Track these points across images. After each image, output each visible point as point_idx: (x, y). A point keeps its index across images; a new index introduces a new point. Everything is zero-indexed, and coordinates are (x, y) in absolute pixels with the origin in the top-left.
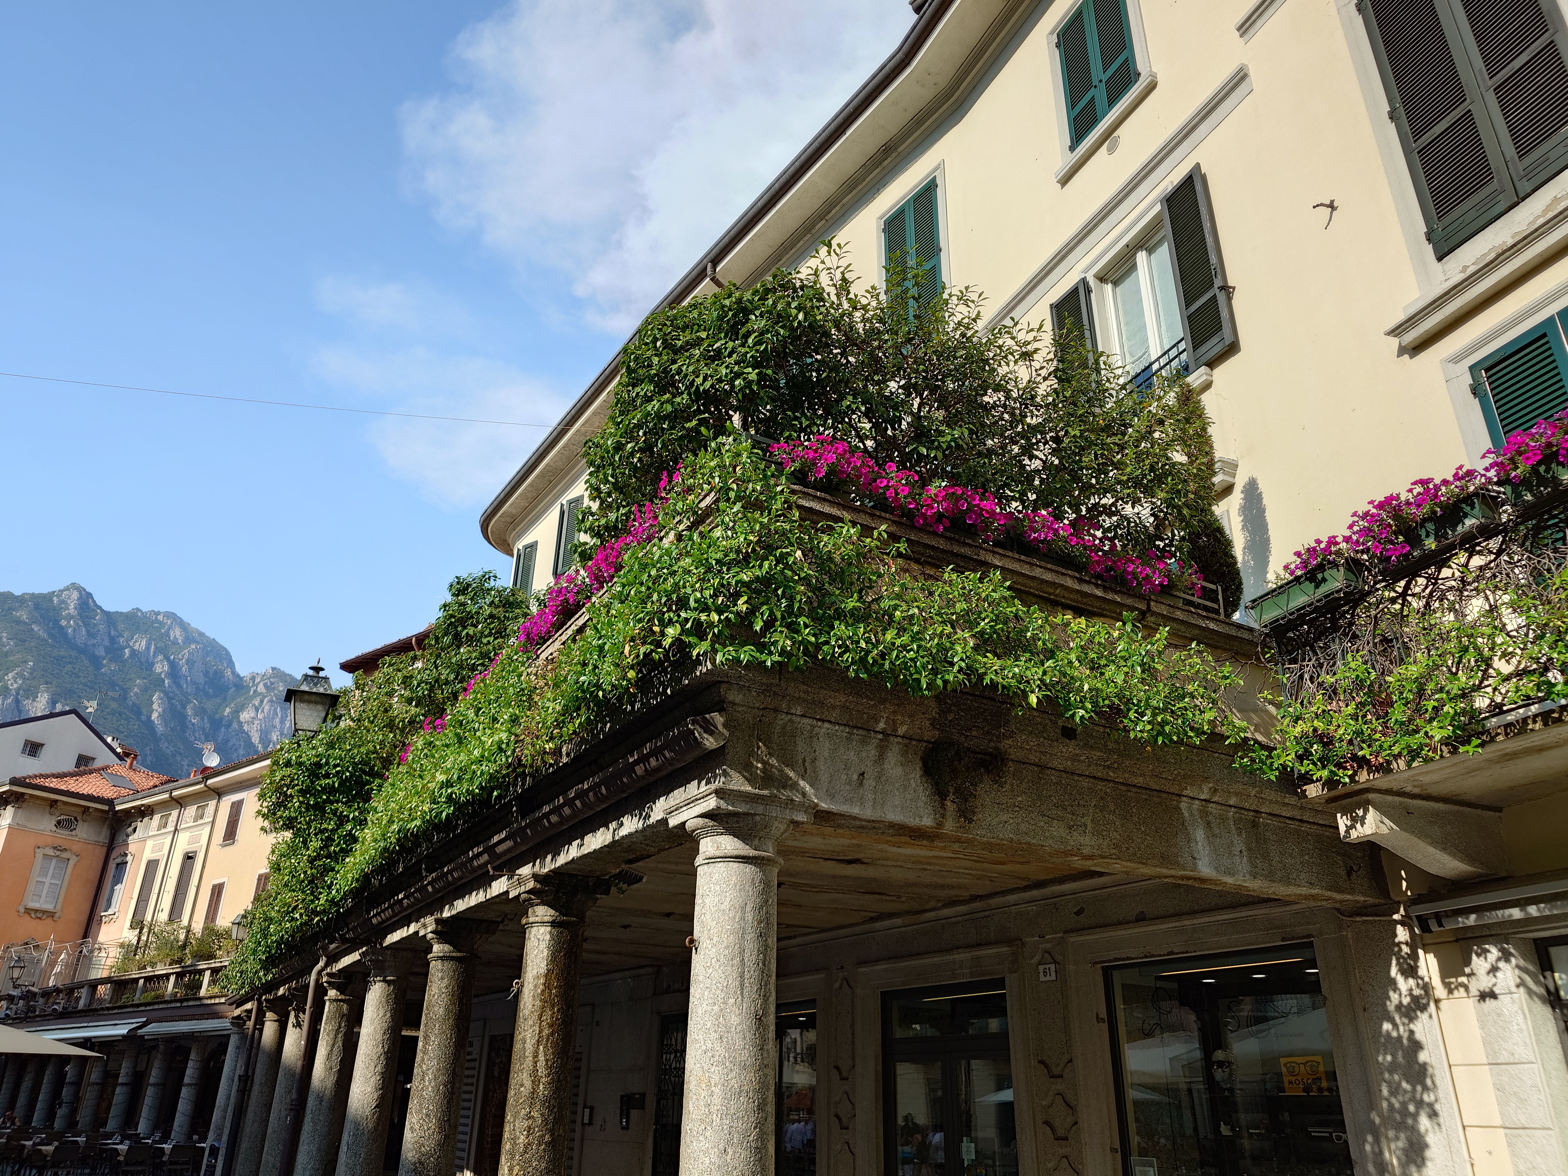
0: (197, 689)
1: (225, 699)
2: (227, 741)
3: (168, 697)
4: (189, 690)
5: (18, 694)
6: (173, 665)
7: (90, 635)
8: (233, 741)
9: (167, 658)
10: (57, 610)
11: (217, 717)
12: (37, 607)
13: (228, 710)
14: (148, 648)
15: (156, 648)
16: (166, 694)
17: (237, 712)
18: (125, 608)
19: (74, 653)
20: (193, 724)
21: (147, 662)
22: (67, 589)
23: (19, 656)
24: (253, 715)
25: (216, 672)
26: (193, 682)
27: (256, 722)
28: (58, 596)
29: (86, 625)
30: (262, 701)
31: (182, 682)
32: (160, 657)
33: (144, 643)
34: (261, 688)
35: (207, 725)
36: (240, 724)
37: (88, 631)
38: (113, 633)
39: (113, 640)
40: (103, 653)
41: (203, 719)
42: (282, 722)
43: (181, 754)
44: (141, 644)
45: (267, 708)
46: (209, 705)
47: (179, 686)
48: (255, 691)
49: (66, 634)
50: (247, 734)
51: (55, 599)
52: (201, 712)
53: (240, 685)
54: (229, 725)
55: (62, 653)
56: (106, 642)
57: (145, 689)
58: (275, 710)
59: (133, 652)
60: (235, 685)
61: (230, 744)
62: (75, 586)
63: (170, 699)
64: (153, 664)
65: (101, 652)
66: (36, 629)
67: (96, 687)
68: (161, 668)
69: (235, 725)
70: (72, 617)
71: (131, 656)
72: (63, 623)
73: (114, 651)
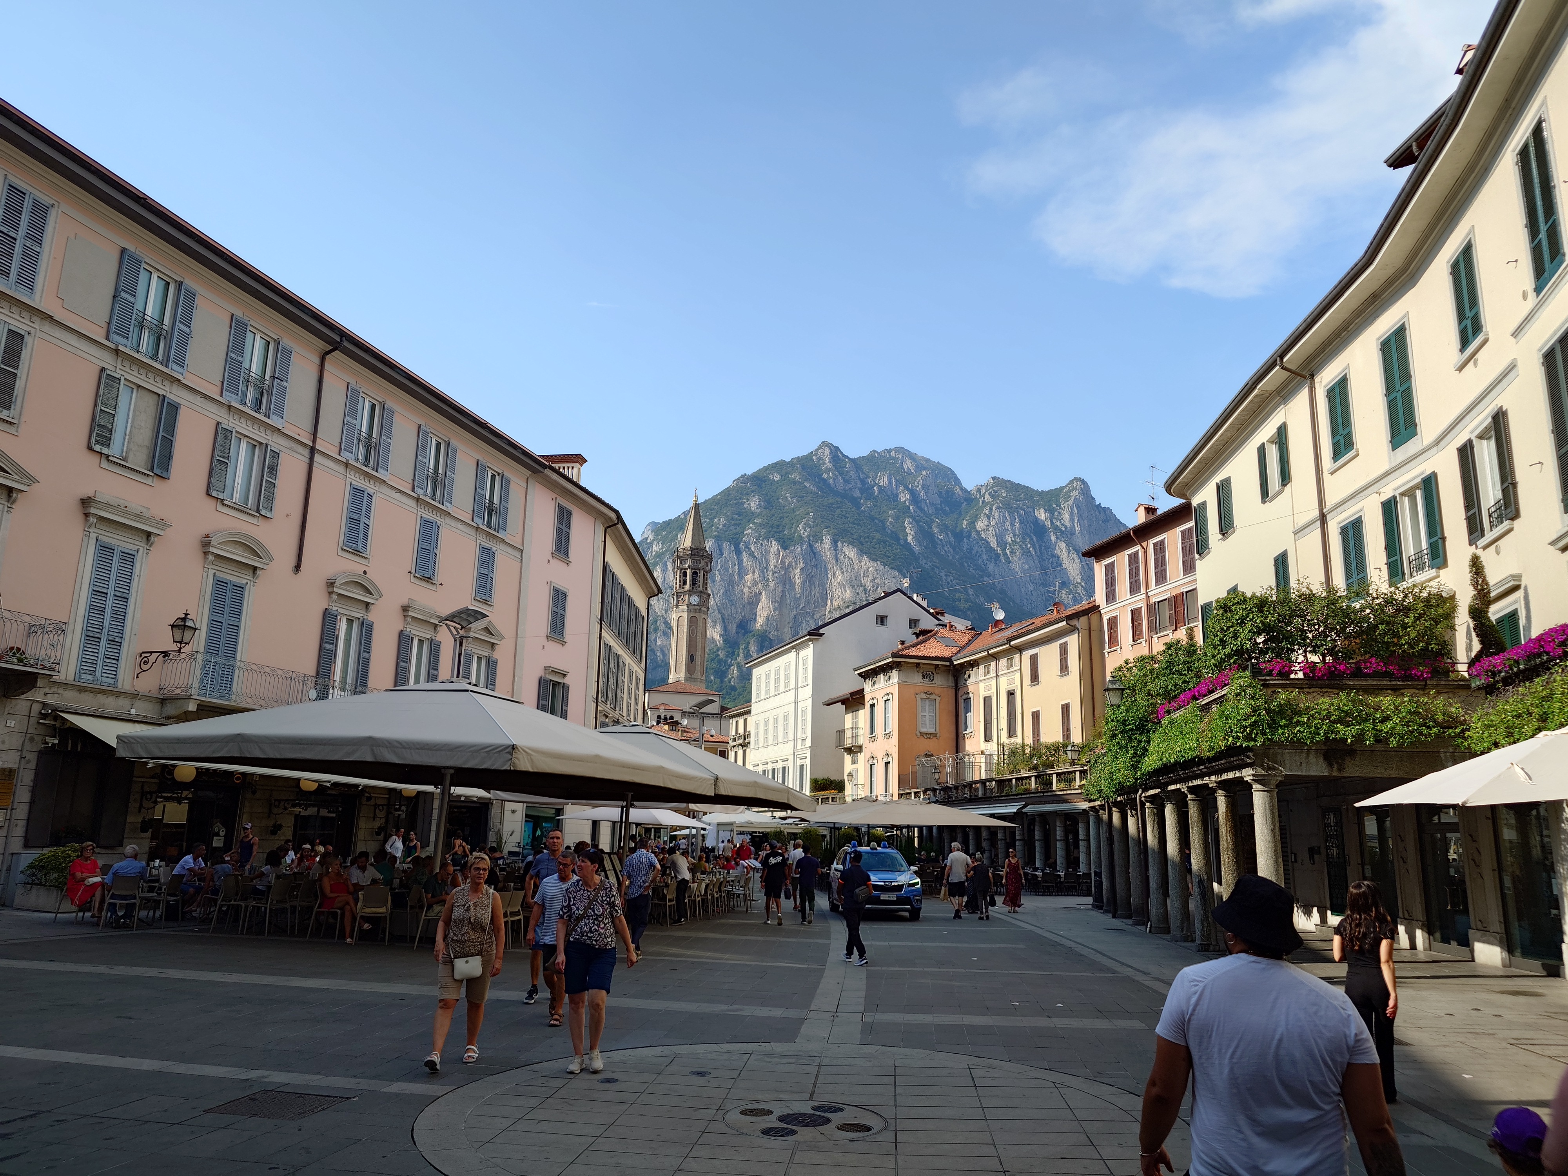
0: (936, 509)
1: (960, 512)
2: (971, 550)
3: (916, 520)
4: (930, 512)
5: (809, 540)
6: (912, 493)
7: (846, 481)
8: (976, 548)
9: (906, 488)
10: (817, 466)
11: (958, 530)
12: (804, 467)
13: (965, 522)
14: (890, 482)
15: (896, 480)
16: (914, 519)
17: (972, 523)
18: (865, 453)
19: (839, 499)
20: (941, 540)
21: (893, 494)
22: (820, 447)
23: (802, 510)
24: (986, 523)
25: (947, 491)
26: (932, 504)
27: (991, 529)
28: (816, 455)
29: (841, 474)
30: (991, 509)
31: (923, 505)
32: (901, 488)
33: (886, 479)
34: (987, 498)
35: (952, 539)
36: (978, 532)
37: (844, 479)
38: (862, 476)
39: (863, 482)
40: (859, 495)
41: (947, 534)
42: (1012, 525)
43: (938, 567)
44: (884, 481)
45: (996, 514)
46: (949, 521)
47: (922, 510)
48: (983, 502)
49: (829, 484)
50: (985, 540)
51: (814, 457)
52: (944, 528)
53: (969, 499)
54: (969, 536)
55: (830, 501)
56: (859, 485)
57: (897, 518)
58: (1004, 515)
59: (880, 487)
60: (966, 499)
61: (974, 552)
62: (825, 444)
63: (917, 522)
64: (897, 495)
65: (857, 494)
66: (808, 485)
67: (861, 523)
68: (904, 497)
69: (974, 535)
70: (830, 470)
71: (879, 492)
72: (825, 476)
73: (866, 490)
